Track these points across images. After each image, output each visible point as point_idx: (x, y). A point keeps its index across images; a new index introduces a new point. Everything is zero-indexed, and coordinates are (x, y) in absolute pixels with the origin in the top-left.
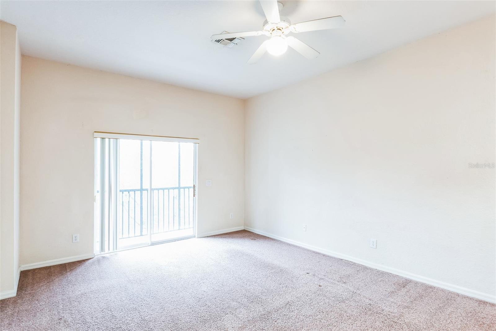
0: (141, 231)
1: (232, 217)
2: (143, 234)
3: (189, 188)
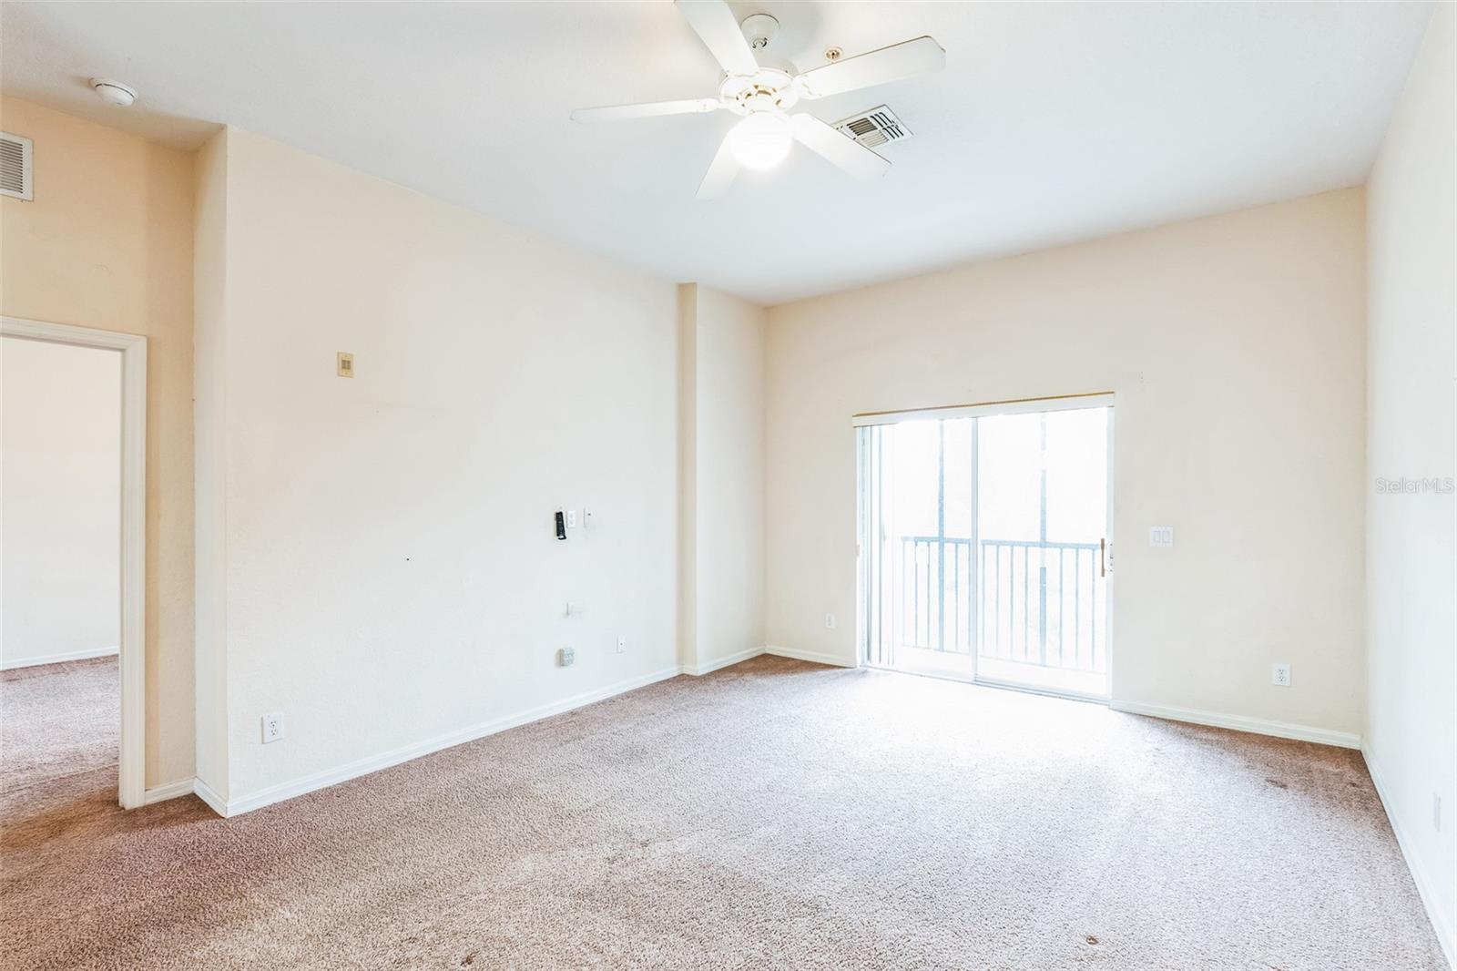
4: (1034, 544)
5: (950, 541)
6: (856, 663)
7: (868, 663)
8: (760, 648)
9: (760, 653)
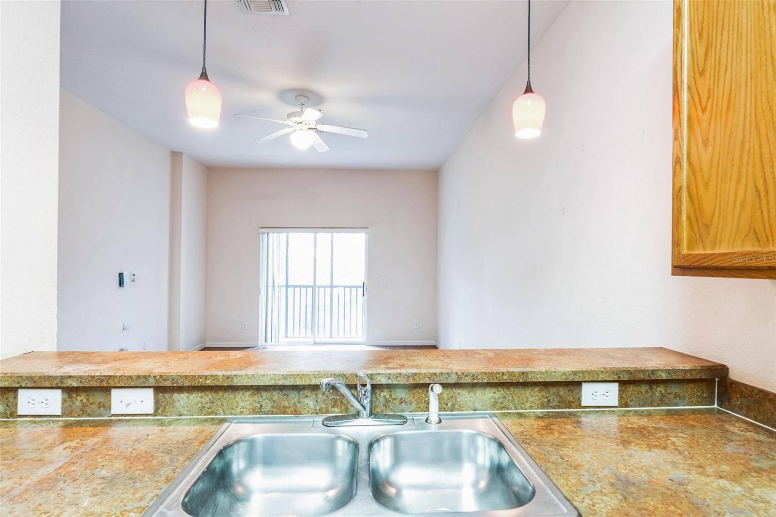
0: (286, 332)
1: (416, 326)
2: (288, 336)
3: (357, 287)
4: (328, 287)
5: (291, 286)
6: (259, 344)
7: (266, 344)
8: (203, 344)
9: (204, 347)
